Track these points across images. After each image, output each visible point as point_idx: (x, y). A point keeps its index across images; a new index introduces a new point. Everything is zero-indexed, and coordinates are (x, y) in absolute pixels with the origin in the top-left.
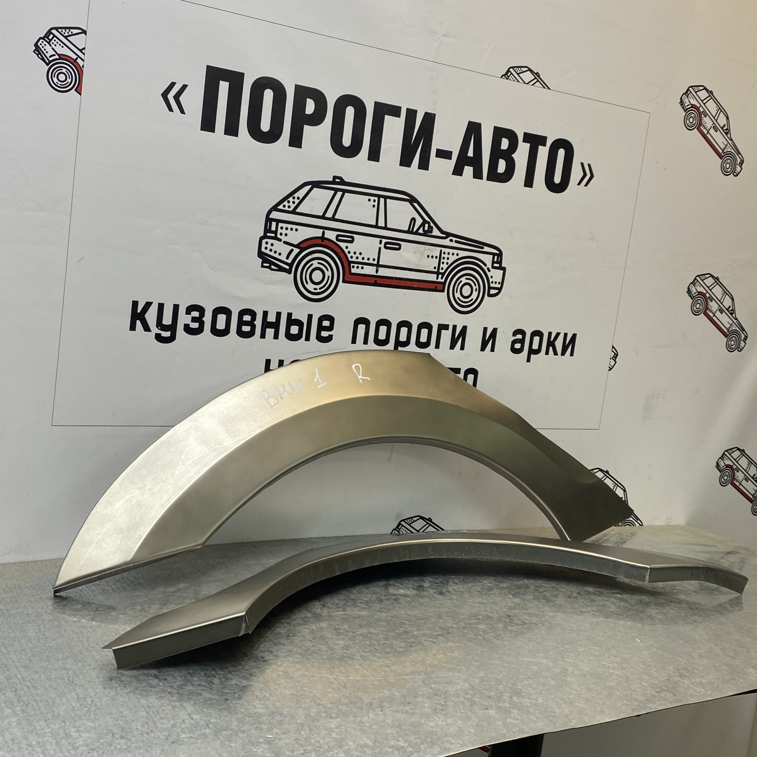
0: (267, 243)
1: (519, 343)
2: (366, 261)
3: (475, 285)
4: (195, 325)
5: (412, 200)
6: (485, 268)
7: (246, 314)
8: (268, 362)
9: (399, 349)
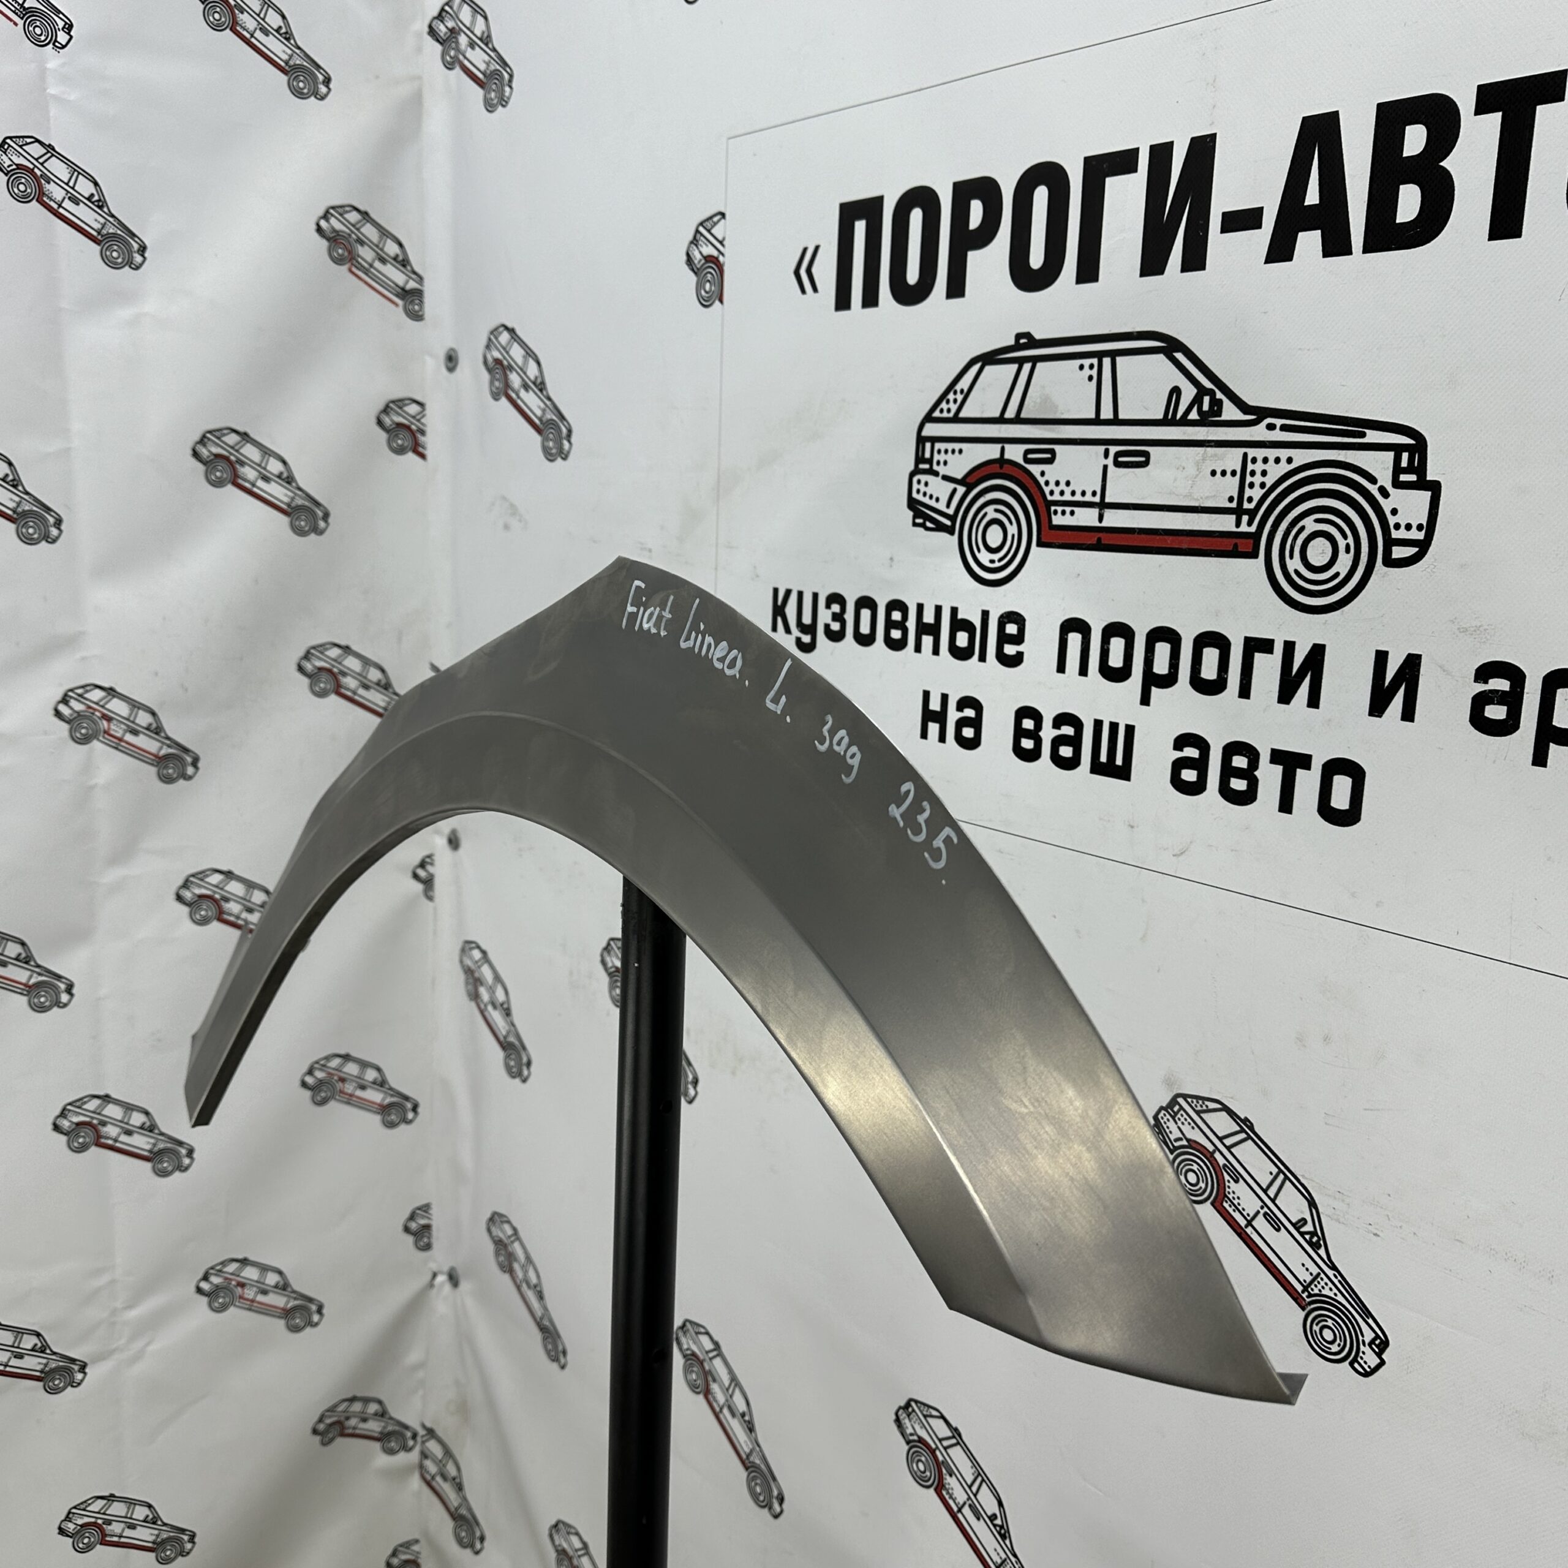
0: (919, 482)
1: (1500, 703)
2: (1078, 497)
3: (1345, 537)
4: (837, 626)
5: (1173, 348)
7: (895, 609)
8: (926, 695)
9: (1154, 690)
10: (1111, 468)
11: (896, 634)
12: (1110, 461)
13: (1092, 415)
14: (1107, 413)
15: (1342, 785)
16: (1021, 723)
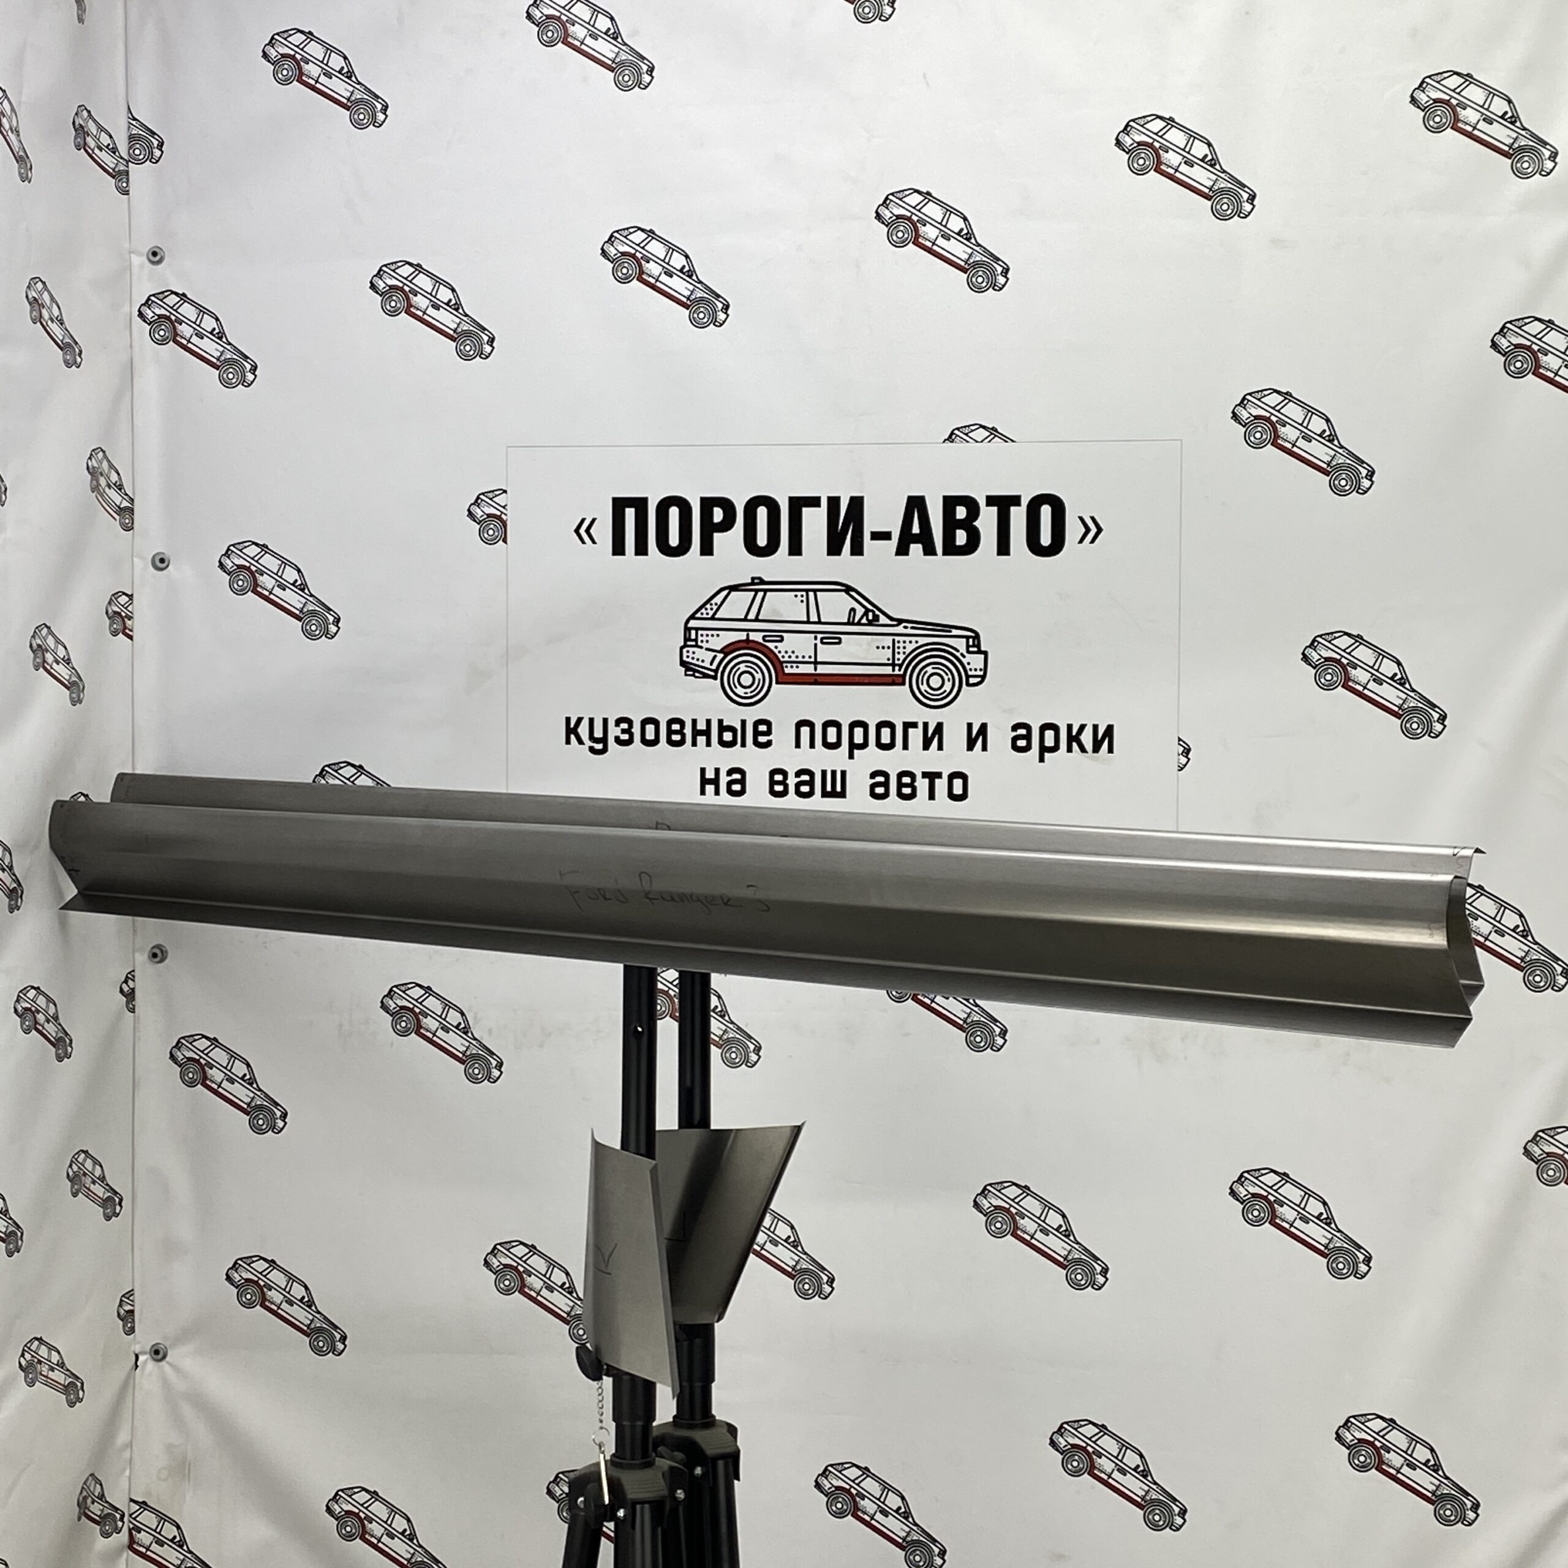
0: (688, 652)
1: (1023, 739)
2: (800, 659)
3: (947, 674)
4: (625, 737)
5: (848, 589)
6: (958, 654)
7: (675, 723)
8: (703, 771)
9: (856, 752)
10: (819, 645)
11: (676, 738)
12: (818, 641)
13: (805, 619)
14: (814, 618)
15: (958, 783)
16: (773, 778)
